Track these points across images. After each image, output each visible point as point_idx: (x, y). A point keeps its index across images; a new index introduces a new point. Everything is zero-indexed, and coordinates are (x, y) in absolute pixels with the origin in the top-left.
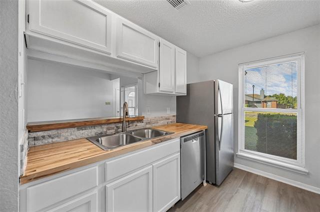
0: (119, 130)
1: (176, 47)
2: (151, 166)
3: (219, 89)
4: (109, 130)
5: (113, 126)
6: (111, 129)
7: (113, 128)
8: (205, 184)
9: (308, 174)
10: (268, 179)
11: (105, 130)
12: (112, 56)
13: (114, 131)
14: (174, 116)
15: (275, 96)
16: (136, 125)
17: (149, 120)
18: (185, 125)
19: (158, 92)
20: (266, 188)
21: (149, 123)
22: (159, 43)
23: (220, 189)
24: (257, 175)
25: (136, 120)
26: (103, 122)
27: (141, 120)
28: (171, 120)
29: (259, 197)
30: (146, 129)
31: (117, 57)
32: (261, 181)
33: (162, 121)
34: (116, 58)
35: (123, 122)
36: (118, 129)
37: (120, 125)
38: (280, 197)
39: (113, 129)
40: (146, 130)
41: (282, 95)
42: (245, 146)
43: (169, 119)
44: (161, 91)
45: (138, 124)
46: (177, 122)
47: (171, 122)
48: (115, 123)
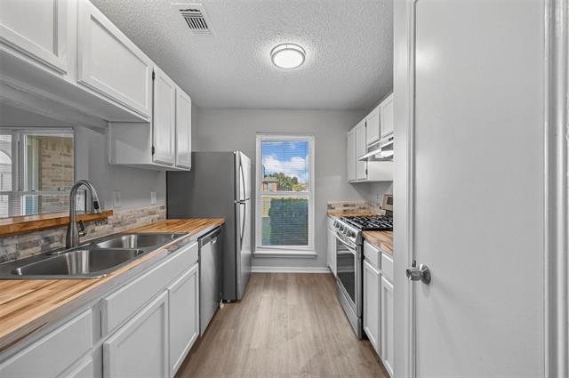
0: (52, 246)
1: (178, 88)
2: (166, 292)
3: (240, 164)
4: (24, 248)
5: (36, 237)
6: (32, 247)
7: (36, 244)
8: (222, 306)
9: (316, 256)
10: (285, 274)
11: (12, 250)
12: (66, 78)
13: (39, 248)
14: (162, 208)
15: (276, 175)
16: (93, 231)
17: (119, 217)
18: (189, 222)
19: (151, 163)
20: (286, 283)
21: (119, 223)
22: (153, 74)
23: (242, 303)
24: (276, 274)
25: (92, 220)
26: (11, 231)
27: (103, 219)
28: (158, 215)
29: (283, 295)
30: (123, 234)
31: (78, 83)
32: (281, 278)
33: (142, 219)
34: (75, 84)
35: (69, 225)
36: (51, 243)
37: (61, 233)
38: (299, 287)
39: (38, 245)
40: (124, 238)
41: (282, 174)
42: (263, 240)
43: (154, 213)
44: (156, 162)
45: (97, 228)
46: (167, 218)
47: (159, 219)
48: (41, 230)
